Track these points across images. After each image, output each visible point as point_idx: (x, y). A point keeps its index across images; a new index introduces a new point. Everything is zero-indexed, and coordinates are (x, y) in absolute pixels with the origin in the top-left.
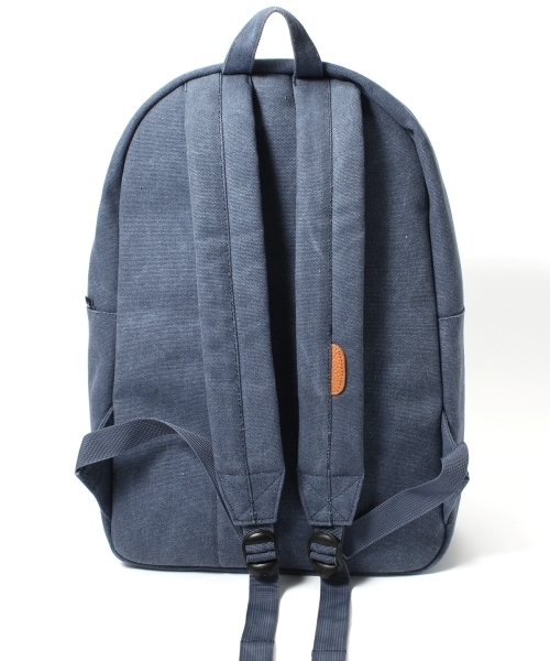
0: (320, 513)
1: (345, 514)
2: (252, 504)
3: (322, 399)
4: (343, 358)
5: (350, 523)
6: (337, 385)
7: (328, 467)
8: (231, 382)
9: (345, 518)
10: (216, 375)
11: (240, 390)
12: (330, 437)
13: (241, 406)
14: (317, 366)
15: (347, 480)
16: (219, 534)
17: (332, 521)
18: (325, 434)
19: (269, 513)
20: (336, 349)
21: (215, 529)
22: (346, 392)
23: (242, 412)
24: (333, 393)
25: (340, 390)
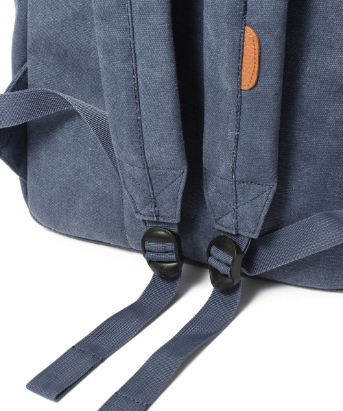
0: (224, 218)
1: (251, 226)
2: (153, 200)
3: (229, 94)
4: (257, 47)
5: (255, 236)
6: (248, 79)
7: (233, 171)
8: (125, 61)
9: (251, 230)
10: (108, 52)
11: (135, 72)
12: (237, 138)
13: (137, 91)
14: (224, 52)
15: (255, 189)
16: (126, 220)
17: (237, 230)
18: (231, 134)
19: (172, 213)
20: (250, 33)
21: (121, 213)
22: (258, 89)
23: (138, 97)
24: (243, 88)
25: (251, 85)
